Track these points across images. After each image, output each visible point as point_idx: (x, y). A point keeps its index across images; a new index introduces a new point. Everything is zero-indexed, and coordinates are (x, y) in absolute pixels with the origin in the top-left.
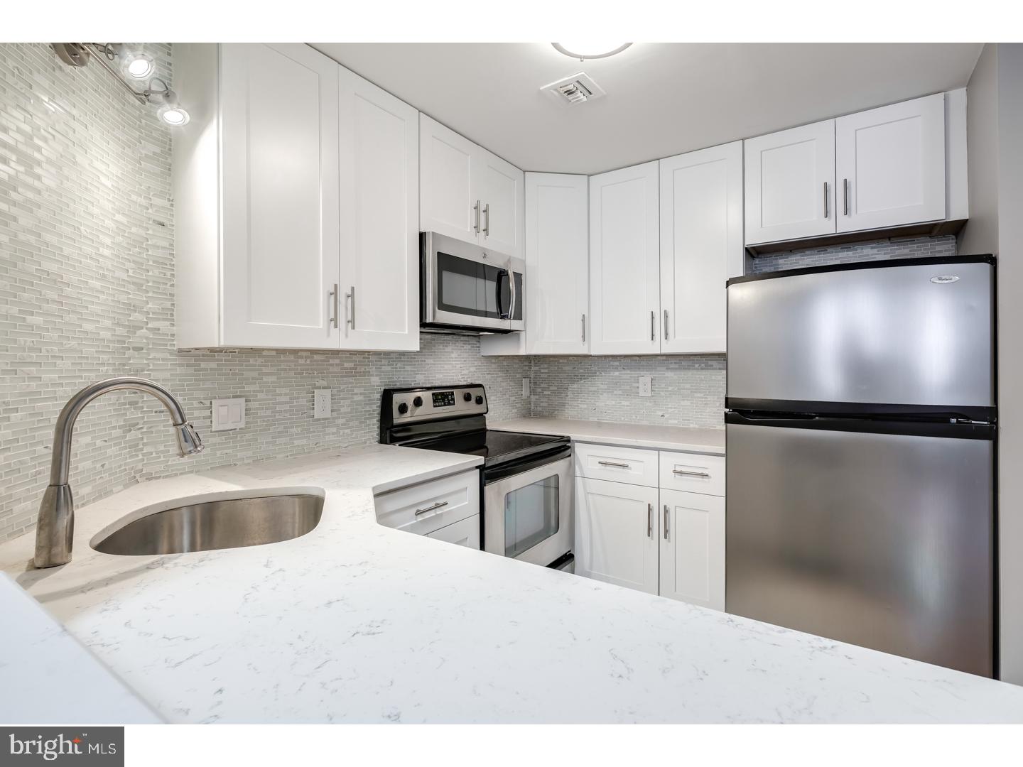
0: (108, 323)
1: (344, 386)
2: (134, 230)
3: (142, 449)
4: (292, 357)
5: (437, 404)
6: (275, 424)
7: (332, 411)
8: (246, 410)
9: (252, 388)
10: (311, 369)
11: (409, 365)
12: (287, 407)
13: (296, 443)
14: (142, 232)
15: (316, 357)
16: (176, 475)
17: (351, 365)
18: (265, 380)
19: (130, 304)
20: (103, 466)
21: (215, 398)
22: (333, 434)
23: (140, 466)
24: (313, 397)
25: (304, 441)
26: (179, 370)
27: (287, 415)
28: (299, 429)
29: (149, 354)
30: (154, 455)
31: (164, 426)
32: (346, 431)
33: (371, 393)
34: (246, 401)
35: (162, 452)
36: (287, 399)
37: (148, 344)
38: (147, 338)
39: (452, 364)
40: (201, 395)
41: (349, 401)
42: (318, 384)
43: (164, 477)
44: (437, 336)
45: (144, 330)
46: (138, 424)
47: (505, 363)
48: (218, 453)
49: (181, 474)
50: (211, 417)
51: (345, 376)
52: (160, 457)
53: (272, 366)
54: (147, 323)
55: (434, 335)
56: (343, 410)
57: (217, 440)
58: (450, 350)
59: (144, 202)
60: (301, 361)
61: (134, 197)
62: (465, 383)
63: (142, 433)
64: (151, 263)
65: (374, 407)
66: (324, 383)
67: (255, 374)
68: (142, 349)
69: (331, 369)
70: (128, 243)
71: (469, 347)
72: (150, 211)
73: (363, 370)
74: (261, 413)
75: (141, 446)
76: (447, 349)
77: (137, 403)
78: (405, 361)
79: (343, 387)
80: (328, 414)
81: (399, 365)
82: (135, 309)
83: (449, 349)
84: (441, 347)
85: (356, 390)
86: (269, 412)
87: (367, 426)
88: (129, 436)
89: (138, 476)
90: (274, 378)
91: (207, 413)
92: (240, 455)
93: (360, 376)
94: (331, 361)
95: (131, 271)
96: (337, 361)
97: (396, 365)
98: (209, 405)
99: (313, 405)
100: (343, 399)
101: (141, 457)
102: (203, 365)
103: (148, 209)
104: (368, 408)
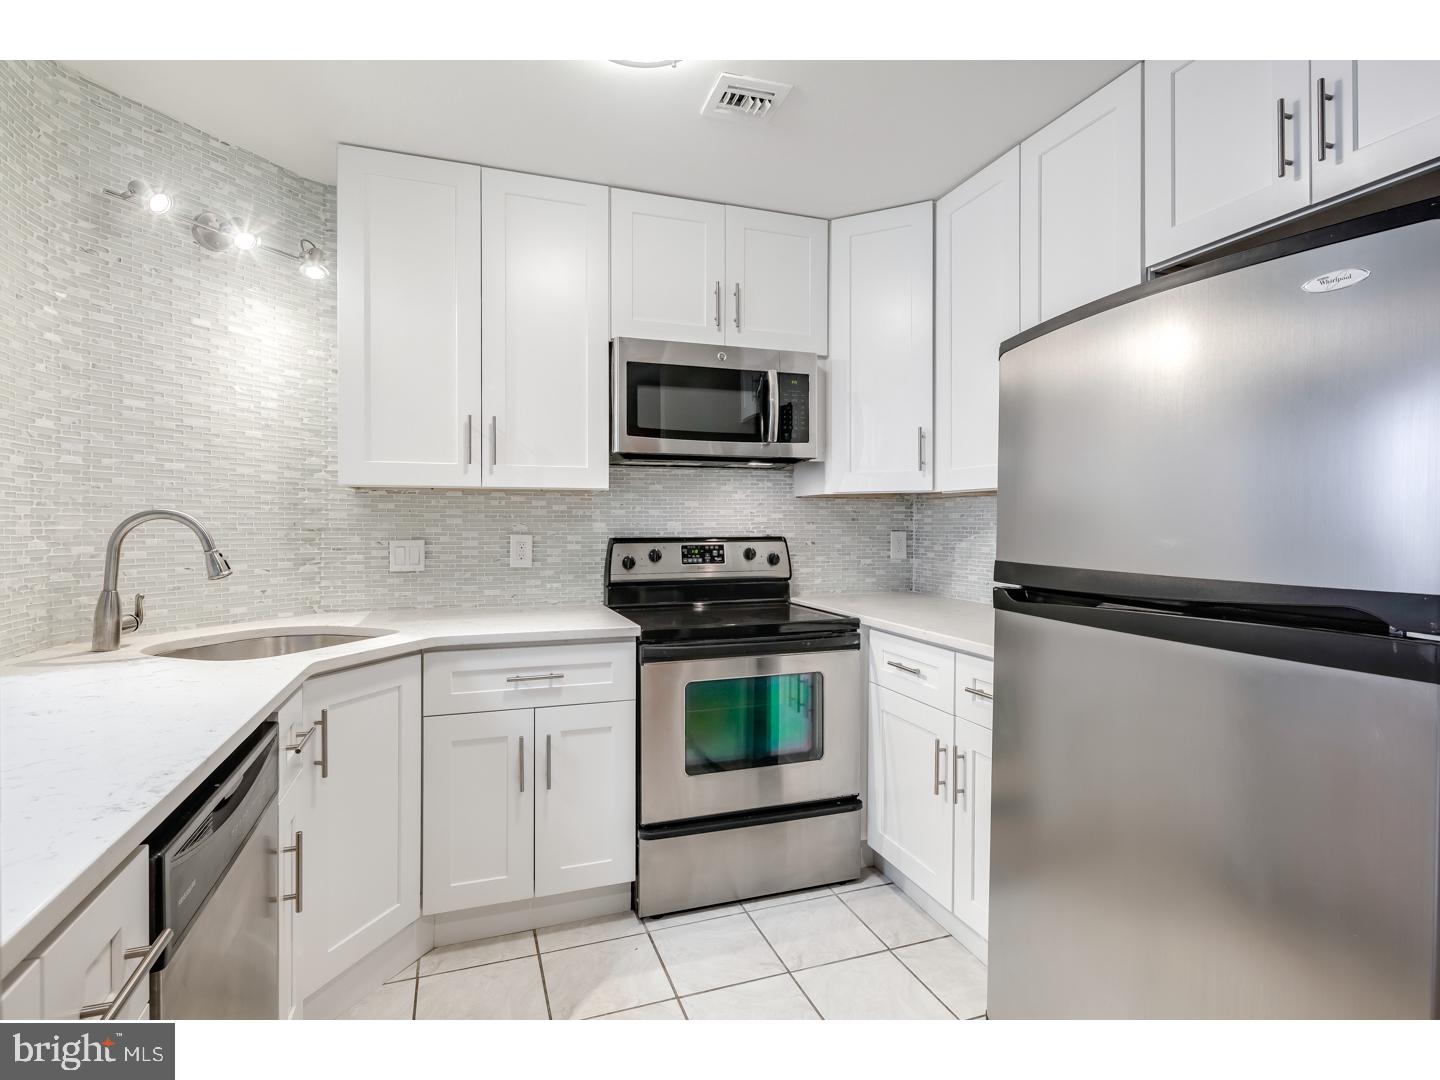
0: (273, 467)
1: (552, 532)
2: (310, 381)
3: (319, 583)
4: (482, 498)
5: (690, 560)
6: (460, 570)
7: (533, 561)
8: (426, 553)
9: (433, 530)
10: (507, 512)
11: (656, 508)
12: (475, 553)
13: (487, 592)
14: (320, 383)
15: (513, 498)
16: (353, 610)
17: (564, 507)
18: (448, 522)
19: (305, 450)
20: (263, 592)
21: (393, 539)
22: (536, 586)
23: (317, 598)
24: (509, 543)
25: (497, 592)
26: (356, 510)
27: (476, 561)
28: (491, 578)
29: (328, 495)
30: (332, 589)
31: (342, 563)
32: (555, 585)
33: (595, 542)
34: (426, 544)
35: (339, 587)
36: (475, 543)
37: (327, 485)
38: (326, 480)
39: (736, 509)
40: (379, 535)
41: (560, 550)
42: (515, 529)
43: (342, 611)
44: (705, 470)
45: (323, 473)
46: (314, 559)
47: (849, 508)
48: (397, 594)
49: (358, 610)
50: (388, 558)
51: (555, 521)
52: (337, 592)
53: (458, 507)
54: (326, 466)
55: (700, 469)
56: (549, 560)
57: (395, 581)
58: (731, 489)
59: (322, 354)
60: (494, 503)
61: (311, 352)
62: (760, 535)
63: (319, 568)
64: (330, 410)
65: (598, 559)
66: (524, 528)
67: (438, 516)
68: (320, 490)
69: (534, 512)
70: (301, 395)
71: (770, 484)
72: (330, 361)
73: (581, 512)
74: (443, 557)
75: (318, 580)
76: (723, 488)
77: (314, 539)
78: (648, 504)
79: (550, 533)
80: (528, 563)
81: (638, 509)
82: (311, 453)
83: (729, 487)
84: (714, 485)
85: (569, 538)
86: (453, 557)
87: (586, 581)
88: (301, 569)
89: (315, 607)
90: (459, 521)
91: (385, 553)
92: (420, 599)
93: (575, 521)
94: (534, 503)
95: (306, 421)
96: (543, 503)
97: (634, 508)
98: (386, 545)
99: (508, 552)
100: (551, 547)
101: (317, 589)
102: (381, 506)
103: (327, 360)
104: (587, 560)
